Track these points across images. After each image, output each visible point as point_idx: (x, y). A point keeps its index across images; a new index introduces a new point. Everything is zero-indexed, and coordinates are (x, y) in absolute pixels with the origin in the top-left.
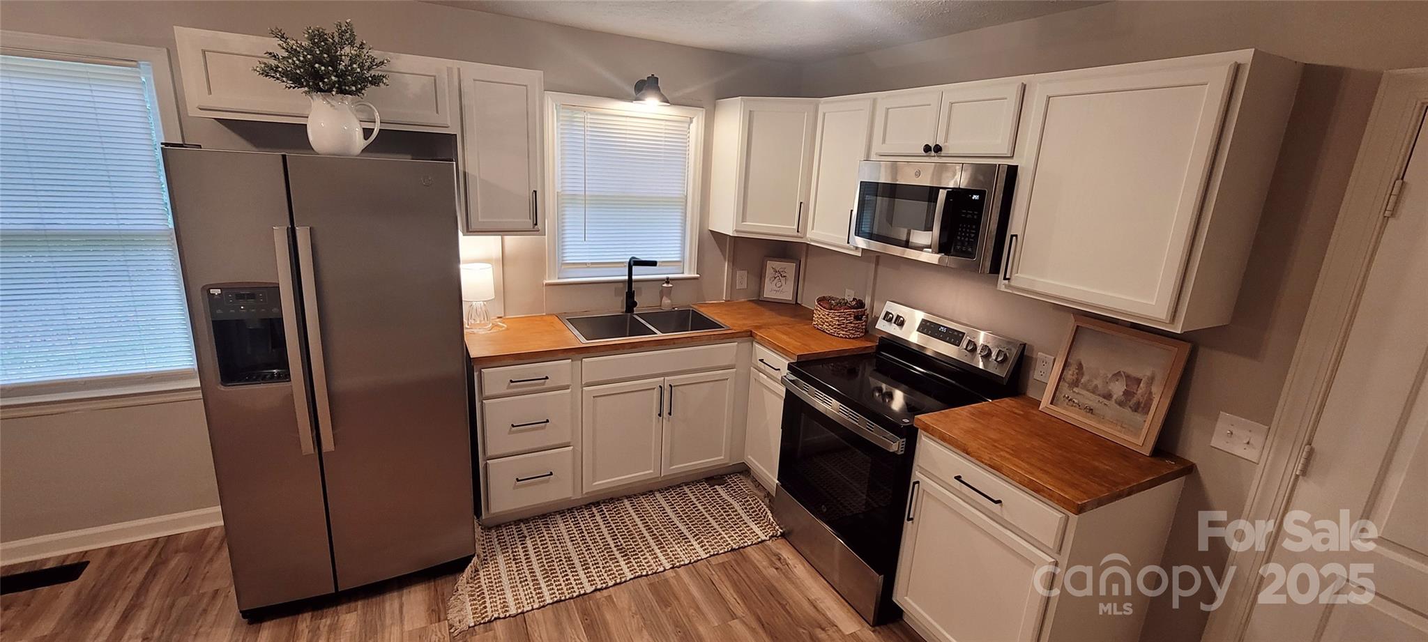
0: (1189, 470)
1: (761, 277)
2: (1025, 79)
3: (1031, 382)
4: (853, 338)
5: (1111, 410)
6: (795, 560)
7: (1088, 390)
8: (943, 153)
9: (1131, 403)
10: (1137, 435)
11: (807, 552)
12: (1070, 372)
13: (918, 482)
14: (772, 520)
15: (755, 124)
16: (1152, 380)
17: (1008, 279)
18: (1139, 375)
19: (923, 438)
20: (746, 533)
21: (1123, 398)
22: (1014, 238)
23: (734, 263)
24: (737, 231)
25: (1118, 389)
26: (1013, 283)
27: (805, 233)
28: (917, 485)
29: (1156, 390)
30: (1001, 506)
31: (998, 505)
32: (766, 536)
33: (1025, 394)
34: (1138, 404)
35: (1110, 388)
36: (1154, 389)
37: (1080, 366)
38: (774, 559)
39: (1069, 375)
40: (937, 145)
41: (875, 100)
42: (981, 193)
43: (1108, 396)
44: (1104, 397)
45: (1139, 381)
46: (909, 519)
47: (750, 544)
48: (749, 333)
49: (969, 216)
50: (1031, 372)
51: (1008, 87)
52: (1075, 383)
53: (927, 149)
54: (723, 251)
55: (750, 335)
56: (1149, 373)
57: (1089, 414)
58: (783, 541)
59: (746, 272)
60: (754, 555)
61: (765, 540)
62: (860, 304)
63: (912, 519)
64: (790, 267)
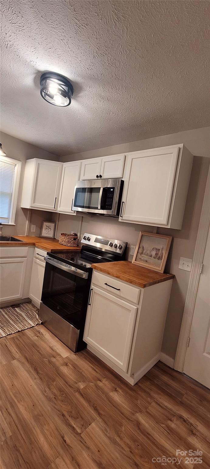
0: (173, 277)
1: (41, 228)
2: (126, 154)
3: (129, 255)
4: (73, 247)
5: (152, 260)
6: (46, 333)
7: (146, 255)
8: (102, 178)
9: (157, 257)
10: (159, 267)
11: (51, 328)
12: (140, 250)
13: (92, 289)
14: (38, 318)
15: (40, 168)
16: (163, 249)
17: (122, 217)
18: (159, 248)
19: (94, 272)
20: (26, 324)
21: (155, 256)
22: (123, 203)
23: (31, 222)
24: (31, 207)
25: (154, 253)
26: (123, 218)
27: (57, 209)
28: (92, 290)
29: (164, 252)
30: (120, 291)
31: (119, 291)
32: (35, 325)
33: (128, 260)
34: (159, 257)
35: (152, 253)
36: (163, 252)
37: (143, 248)
38: (37, 333)
39: (140, 251)
40: (100, 175)
41: (81, 163)
42: (113, 188)
43: (151, 256)
44: (150, 256)
45: (159, 250)
46: (89, 305)
47: (27, 328)
48: (33, 244)
49: (110, 196)
50: (129, 253)
51: (121, 156)
52: (142, 253)
53: (97, 176)
54: (26, 217)
55: (34, 245)
56: (162, 247)
57: (146, 263)
58: (42, 326)
59: (35, 226)
60: (29, 333)
61: (34, 326)
62: (76, 235)
63: (90, 304)
64: (52, 225)
